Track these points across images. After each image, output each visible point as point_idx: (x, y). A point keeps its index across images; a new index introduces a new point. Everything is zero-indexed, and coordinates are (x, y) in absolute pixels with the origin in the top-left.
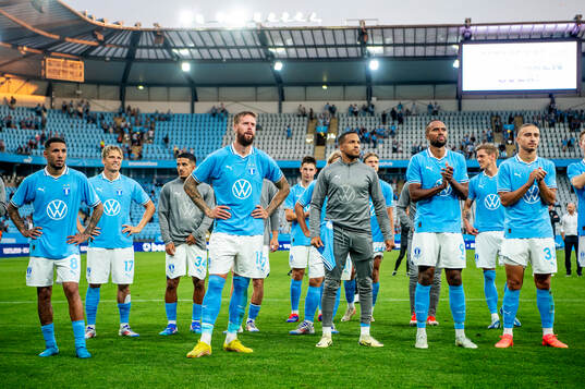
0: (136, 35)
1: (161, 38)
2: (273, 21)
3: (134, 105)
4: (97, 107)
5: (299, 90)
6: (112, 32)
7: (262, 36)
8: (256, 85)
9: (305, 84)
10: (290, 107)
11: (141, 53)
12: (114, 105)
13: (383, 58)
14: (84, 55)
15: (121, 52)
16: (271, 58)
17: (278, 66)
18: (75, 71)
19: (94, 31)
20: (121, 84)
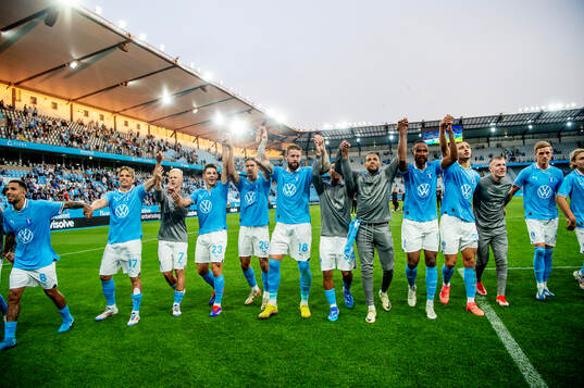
0: (310, 133)
2: (355, 126)
5: (366, 148)
6: (302, 134)
7: (352, 131)
9: (368, 146)
10: (362, 154)
13: (394, 135)
14: (294, 141)
15: (306, 140)
16: (355, 138)
17: (358, 140)
19: (296, 133)
20: (306, 150)
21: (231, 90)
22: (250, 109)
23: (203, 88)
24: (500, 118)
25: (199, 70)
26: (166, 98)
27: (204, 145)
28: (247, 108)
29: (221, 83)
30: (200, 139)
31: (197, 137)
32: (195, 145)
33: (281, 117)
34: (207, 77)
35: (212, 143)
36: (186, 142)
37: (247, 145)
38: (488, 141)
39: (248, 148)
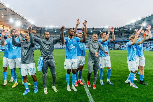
0: (42, 28)
1: (44, 28)
2: (55, 27)
3: (41, 35)
4: (38, 35)
5: (58, 34)
6: (39, 28)
7: (54, 28)
8: (53, 33)
9: (58, 33)
10: (57, 35)
11: (42, 30)
12: (40, 35)
13: (66, 31)
14: (36, 30)
15: (40, 30)
16: (55, 31)
17: (56, 31)
18: (35, 32)
19: (37, 28)
20: (40, 33)
21: (16, 11)
23: (5, 9)
24: (93, 29)
25: (4, 3)
28: (21, 18)
31: (3, 26)
33: (32, 22)
34: (7, 6)
35: (9, 28)
37: (21, 30)
38: (90, 35)
39: (22, 31)
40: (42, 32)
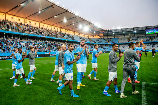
0: (108, 30)
1: (111, 31)
2: (123, 28)
3: (108, 38)
5: (126, 35)
6: (106, 30)
7: (122, 29)
8: (121, 35)
10: (125, 37)
11: (109, 32)
12: (106, 38)
13: (136, 31)
14: (103, 33)
15: (107, 32)
16: (123, 32)
17: (124, 33)
19: (103, 30)
20: (107, 36)
21: (84, 18)
22: (89, 23)
23: (75, 17)
25: (74, 12)
26: (65, 21)
27: (76, 34)
29: (81, 16)
30: (75, 33)
32: (74, 34)
33: (99, 26)
34: (77, 14)
35: (79, 33)
36: (71, 33)
39: (89, 35)
40: (109, 34)
